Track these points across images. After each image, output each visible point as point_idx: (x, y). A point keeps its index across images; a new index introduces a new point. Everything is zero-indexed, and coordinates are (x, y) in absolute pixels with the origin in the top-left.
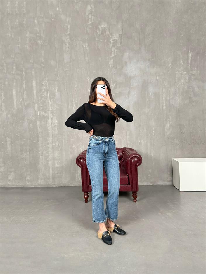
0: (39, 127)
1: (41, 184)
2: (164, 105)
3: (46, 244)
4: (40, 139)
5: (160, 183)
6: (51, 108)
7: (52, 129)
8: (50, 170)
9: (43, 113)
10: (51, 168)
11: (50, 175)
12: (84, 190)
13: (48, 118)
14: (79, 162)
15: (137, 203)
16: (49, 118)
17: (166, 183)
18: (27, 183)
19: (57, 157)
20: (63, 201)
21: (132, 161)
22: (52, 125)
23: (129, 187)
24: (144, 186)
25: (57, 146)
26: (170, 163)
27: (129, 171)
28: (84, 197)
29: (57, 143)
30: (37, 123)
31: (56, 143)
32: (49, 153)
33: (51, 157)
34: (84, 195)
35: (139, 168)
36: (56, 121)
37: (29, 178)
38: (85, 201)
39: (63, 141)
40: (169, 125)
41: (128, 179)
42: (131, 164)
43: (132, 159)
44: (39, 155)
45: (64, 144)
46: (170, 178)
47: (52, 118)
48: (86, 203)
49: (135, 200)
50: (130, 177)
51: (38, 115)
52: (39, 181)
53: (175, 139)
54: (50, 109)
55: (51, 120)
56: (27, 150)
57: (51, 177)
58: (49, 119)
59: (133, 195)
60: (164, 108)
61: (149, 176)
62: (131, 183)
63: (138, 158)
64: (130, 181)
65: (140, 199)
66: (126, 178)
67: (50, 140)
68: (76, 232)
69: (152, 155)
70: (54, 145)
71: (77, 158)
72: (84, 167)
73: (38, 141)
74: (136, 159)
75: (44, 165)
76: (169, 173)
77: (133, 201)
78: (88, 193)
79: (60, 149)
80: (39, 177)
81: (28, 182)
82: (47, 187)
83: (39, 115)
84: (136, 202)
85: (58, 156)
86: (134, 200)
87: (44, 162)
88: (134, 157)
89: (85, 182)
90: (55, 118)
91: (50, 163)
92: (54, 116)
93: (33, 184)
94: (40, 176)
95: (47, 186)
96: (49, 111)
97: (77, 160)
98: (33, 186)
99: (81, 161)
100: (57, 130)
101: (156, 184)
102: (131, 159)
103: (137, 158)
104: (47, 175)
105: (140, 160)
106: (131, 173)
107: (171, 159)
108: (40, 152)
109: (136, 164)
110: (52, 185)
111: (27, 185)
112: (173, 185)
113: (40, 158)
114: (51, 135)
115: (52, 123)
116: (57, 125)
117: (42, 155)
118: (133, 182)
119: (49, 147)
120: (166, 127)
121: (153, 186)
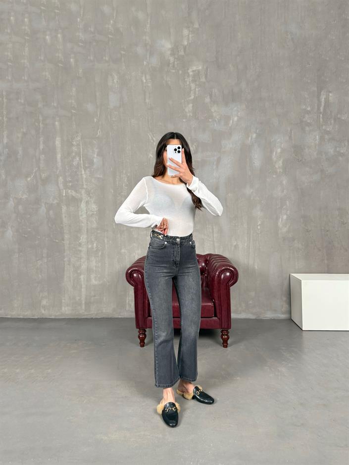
0: (66, 217)
1: (67, 313)
3: (71, 418)
4: (66, 236)
5: (269, 315)
6: (86, 185)
7: (87, 221)
8: (83, 290)
10: (84, 286)
11: (82, 299)
12: (138, 326)
13: (81, 201)
14: (131, 278)
15: (229, 348)
16: (83, 201)
17: (279, 315)
18: (43, 312)
19: (94, 268)
21: (221, 276)
22: (87, 213)
23: (215, 321)
24: (242, 319)
25: (95, 249)
26: (286, 283)
27: (216, 295)
28: (139, 337)
29: (95, 244)
30: (61, 210)
31: (93, 244)
32: (81, 261)
33: (84, 267)
34: (138, 334)
35: (233, 290)
36: (94, 207)
37: (47, 302)
38: (140, 343)
39: (106, 241)
40: (285, 217)
41: (213, 308)
42: (220, 283)
43: (222, 274)
44: (64, 264)
45: (106, 246)
46: (285, 307)
47: (87, 202)
48: (142, 348)
49: (225, 344)
50: (217, 305)
51: (63, 196)
52: (63, 308)
53: (296, 241)
54: (85, 187)
55: (85, 205)
56: (44, 255)
57: (83, 302)
58: (82, 203)
59: (222, 335)
61: (251, 302)
62: (218, 315)
63: (231, 272)
64: (218, 311)
65: (234, 343)
66: (210, 305)
67: (83, 238)
69: (256, 267)
70: (90, 246)
71: (128, 270)
72: (139, 287)
73: (63, 240)
74: (228, 274)
75: (72, 281)
76: (284, 299)
77: (221, 346)
78: (145, 331)
79: (100, 254)
80: (63, 301)
81: (45, 310)
82: (77, 319)
83: (66, 196)
84: (227, 347)
85: (96, 267)
86: (223, 344)
87: (72, 276)
88: (224, 270)
89: (140, 312)
90: (92, 202)
91: (82, 277)
92: (90, 198)
93: (53, 313)
94: (64, 300)
95: (76, 317)
96: (82, 188)
97: (127, 273)
98: (53, 317)
99: (135, 275)
100: (95, 222)
101: (262, 317)
102: (219, 273)
103: (230, 273)
104: (78, 298)
105: (234, 276)
106: (219, 297)
107: (288, 276)
108: (66, 259)
109: (228, 283)
110: (84, 315)
111: (43, 314)
112: (291, 320)
113: (66, 268)
114: (86, 231)
115: (86, 210)
116: (95, 213)
117: (69, 265)
118: (223, 312)
119: (80, 251)
120: (280, 220)
121: (256, 320)
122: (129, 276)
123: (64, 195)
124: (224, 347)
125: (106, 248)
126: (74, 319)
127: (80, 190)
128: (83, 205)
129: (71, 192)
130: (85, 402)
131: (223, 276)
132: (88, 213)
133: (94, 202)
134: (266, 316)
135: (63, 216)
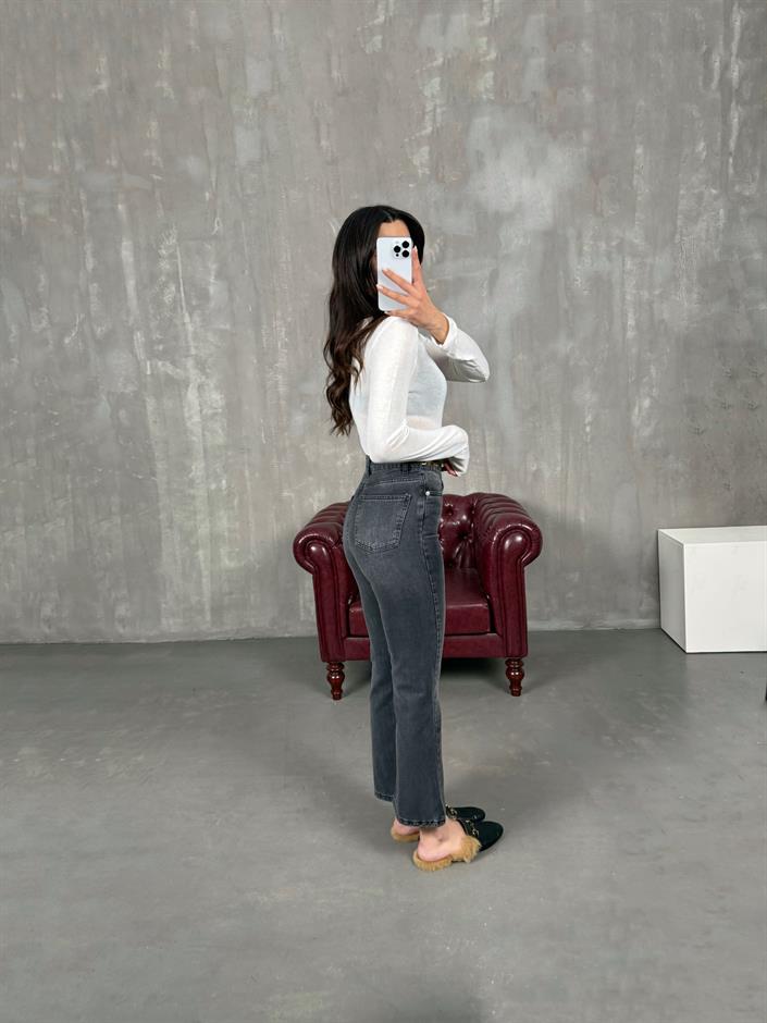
0: (155, 422)
1: (173, 631)
2: (631, 322)
4: (160, 466)
5: (612, 621)
6: (196, 348)
7: (203, 430)
8: (204, 580)
9: (165, 367)
10: (205, 573)
11: (204, 599)
12: (325, 655)
13: (188, 386)
14: (304, 555)
15: (524, 697)
16: (191, 385)
17: (635, 621)
18: (121, 631)
19: (226, 534)
20: (254, 695)
21: (504, 543)
22: (201, 411)
23: (492, 641)
24: (551, 632)
25: (225, 493)
26: (649, 549)
27: (493, 585)
28: (329, 679)
29: (224, 482)
30: (145, 407)
31: (220, 481)
32: (195, 520)
33: (204, 531)
34: (327, 672)
35: (532, 574)
36: (216, 398)
37: (127, 610)
38: (332, 692)
39: (247, 473)
40: (647, 403)
41: (488, 616)
42: (502, 559)
43: (506, 539)
44: (159, 526)
45: (249, 484)
46: (647, 603)
47: (199, 387)
48: (335, 702)
49: (515, 688)
50: (496, 606)
51: (146, 375)
52: (164, 621)
53: (671, 457)
54: (193, 351)
55: (197, 395)
56: (114, 509)
57: (207, 607)
58: (190, 389)
59: (509, 670)
60: (630, 334)
61: (570, 595)
62: (499, 629)
63: (526, 533)
64: (498, 621)
65: (536, 684)
66: (479, 608)
67: (197, 468)
69: (582, 519)
70: (213, 487)
71: (299, 537)
72: (325, 573)
73: (154, 474)
74: (519, 539)
75: (179, 562)
76: (645, 585)
77: (507, 692)
78: (342, 666)
79: (236, 502)
80: (164, 606)
81: (124, 627)
82: (196, 642)
83: (152, 374)
84: (519, 694)
85: (229, 530)
86: (511, 687)
87: (177, 553)
88: (510, 529)
89: (329, 628)
90: (212, 385)
91: (201, 553)
92: (207, 378)
93: (144, 633)
94: (165, 603)
95: (193, 639)
96: (187, 356)
97: (296, 545)
98: (143, 641)
99: (313, 548)
100: (220, 431)
101: (596, 626)
102: (500, 537)
103: (524, 536)
104: (194, 599)
105: (533, 542)
106: (500, 589)
107: (654, 532)
108: (162, 516)
109: (519, 557)
110: (212, 634)
111: (121, 636)
112: (659, 630)
113: (163, 537)
114: (202, 452)
115: (200, 405)
116: (220, 410)
117: (170, 527)
118: (509, 621)
119: (193, 497)
120: (636, 410)
121: (583, 633)
122: (301, 552)
123: (149, 373)
124: (513, 695)
125: (249, 488)
126: (190, 642)
127: (183, 360)
128: (192, 395)
129: (163, 365)
130: (217, 824)
131: (507, 543)
132: (204, 412)
133: (216, 387)
134: (606, 622)
135: (151, 419)
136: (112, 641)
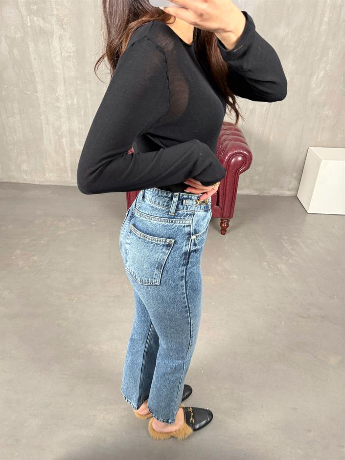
0: (35, 59)
1: (52, 179)
3: (61, 322)
4: (40, 87)
5: (274, 192)
6: (57, 9)
7: (63, 65)
8: (66, 155)
9: (39, 22)
10: (67, 151)
11: (68, 165)
13: (53, 36)
15: (227, 235)
16: (55, 35)
17: (285, 192)
18: (25, 177)
19: (77, 131)
20: (94, 223)
21: (231, 161)
22: (61, 53)
23: (216, 210)
25: (76, 106)
26: (302, 156)
29: (75, 100)
30: (28, 48)
31: (73, 99)
32: (61, 121)
33: (65, 128)
36: (70, 45)
37: (27, 167)
39: (88, 96)
40: (322, 74)
41: (216, 197)
43: (232, 159)
44: (41, 123)
45: (89, 102)
46: (294, 183)
47: (60, 37)
49: (223, 231)
51: (28, 26)
52: (47, 175)
53: (326, 107)
54: (55, 12)
55: (58, 42)
56: (15, 111)
57: (69, 169)
58: (54, 37)
59: (222, 223)
61: (256, 178)
62: (220, 204)
67: (61, 89)
68: (114, 297)
70: (69, 102)
73: (36, 92)
74: (240, 158)
75: (53, 145)
76: (295, 175)
77: (219, 232)
79: (82, 113)
80: (46, 166)
81: (26, 176)
82: (64, 186)
83: (31, 26)
84: (225, 234)
85: (79, 128)
86: (221, 231)
87: (52, 139)
88: (236, 154)
90: (67, 37)
91: (64, 140)
92: (64, 31)
93: (37, 180)
94: (47, 165)
95: (63, 184)
96: (52, 15)
98: (37, 183)
100: (73, 67)
101: (266, 194)
102: (229, 158)
103: (243, 157)
104: (62, 164)
105: (247, 161)
107: (307, 148)
108: (43, 117)
109: (238, 169)
110: (72, 183)
111: (25, 180)
112: (296, 198)
113: (44, 129)
114: (63, 81)
115: (61, 50)
116: (72, 54)
117: (47, 124)
119: (59, 108)
120: (316, 77)
121: (258, 196)
123: (29, 25)
124: (222, 234)
125: (90, 105)
126: (61, 186)
127: (49, 17)
128: (55, 43)
129: (38, 20)
132: (63, 54)
133: (69, 38)
134: (271, 192)
135: (32, 56)
136: (21, 182)
